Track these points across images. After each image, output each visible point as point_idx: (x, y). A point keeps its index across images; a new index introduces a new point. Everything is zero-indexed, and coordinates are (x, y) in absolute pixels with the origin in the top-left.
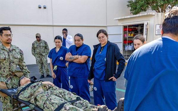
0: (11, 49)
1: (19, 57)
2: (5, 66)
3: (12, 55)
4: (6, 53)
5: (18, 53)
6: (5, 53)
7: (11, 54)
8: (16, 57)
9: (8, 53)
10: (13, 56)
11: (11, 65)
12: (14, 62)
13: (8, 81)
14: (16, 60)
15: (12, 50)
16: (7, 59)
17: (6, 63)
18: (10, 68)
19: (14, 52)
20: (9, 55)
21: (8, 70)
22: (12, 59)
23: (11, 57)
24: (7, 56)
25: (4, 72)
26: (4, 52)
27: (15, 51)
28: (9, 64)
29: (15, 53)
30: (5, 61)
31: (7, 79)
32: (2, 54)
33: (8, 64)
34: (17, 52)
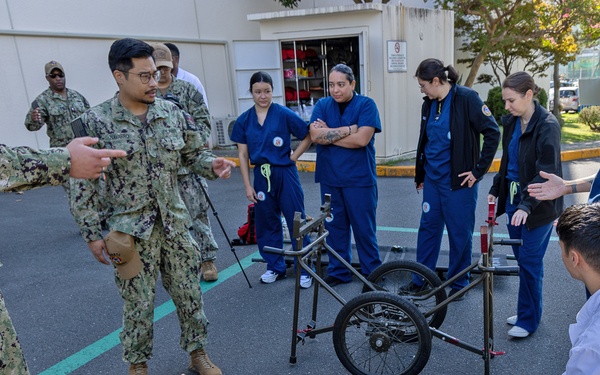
0: (149, 118)
1: (180, 145)
2: (133, 179)
3: (153, 139)
4: (133, 134)
5: (173, 131)
6: (129, 132)
7: (151, 135)
8: (169, 147)
9: (140, 131)
10: (158, 141)
11: (153, 175)
12: (161, 165)
13: (143, 230)
14: (168, 156)
15: (154, 120)
16: (137, 156)
17: (135, 167)
18: (150, 186)
19: (160, 128)
20: (144, 141)
21: (144, 191)
22: (154, 155)
23: (151, 146)
24: (136, 146)
25: (133, 198)
26: (124, 131)
27: (165, 124)
28: (146, 173)
29: (163, 131)
30: (130, 163)
31: (141, 223)
32: (120, 137)
33: (143, 171)
34: (172, 127)
